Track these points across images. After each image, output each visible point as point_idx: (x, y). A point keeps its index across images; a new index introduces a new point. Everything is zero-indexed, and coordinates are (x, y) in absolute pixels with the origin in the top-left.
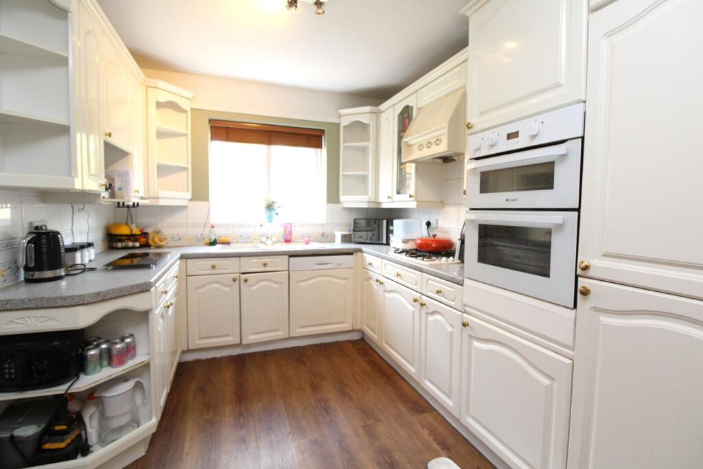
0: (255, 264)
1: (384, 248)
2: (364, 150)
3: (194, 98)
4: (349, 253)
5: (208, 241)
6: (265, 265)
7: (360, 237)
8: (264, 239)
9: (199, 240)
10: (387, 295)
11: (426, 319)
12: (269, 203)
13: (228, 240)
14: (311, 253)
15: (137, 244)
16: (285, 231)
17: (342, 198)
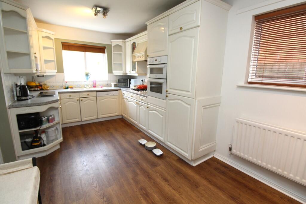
0: (85, 95)
1: (128, 88)
2: (121, 54)
3: (55, 34)
4: (117, 90)
5: (65, 87)
6: (88, 95)
7: (121, 85)
8: (86, 86)
9: (61, 87)
10: (129, 103)
11: (139, 108)
12: (87, 73)
13: (72, 87)
14: (104, 91)
15: (39, 89)
16: (93, 84)
17: (114, 72)
